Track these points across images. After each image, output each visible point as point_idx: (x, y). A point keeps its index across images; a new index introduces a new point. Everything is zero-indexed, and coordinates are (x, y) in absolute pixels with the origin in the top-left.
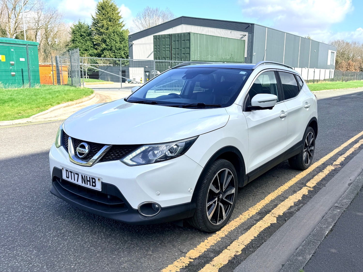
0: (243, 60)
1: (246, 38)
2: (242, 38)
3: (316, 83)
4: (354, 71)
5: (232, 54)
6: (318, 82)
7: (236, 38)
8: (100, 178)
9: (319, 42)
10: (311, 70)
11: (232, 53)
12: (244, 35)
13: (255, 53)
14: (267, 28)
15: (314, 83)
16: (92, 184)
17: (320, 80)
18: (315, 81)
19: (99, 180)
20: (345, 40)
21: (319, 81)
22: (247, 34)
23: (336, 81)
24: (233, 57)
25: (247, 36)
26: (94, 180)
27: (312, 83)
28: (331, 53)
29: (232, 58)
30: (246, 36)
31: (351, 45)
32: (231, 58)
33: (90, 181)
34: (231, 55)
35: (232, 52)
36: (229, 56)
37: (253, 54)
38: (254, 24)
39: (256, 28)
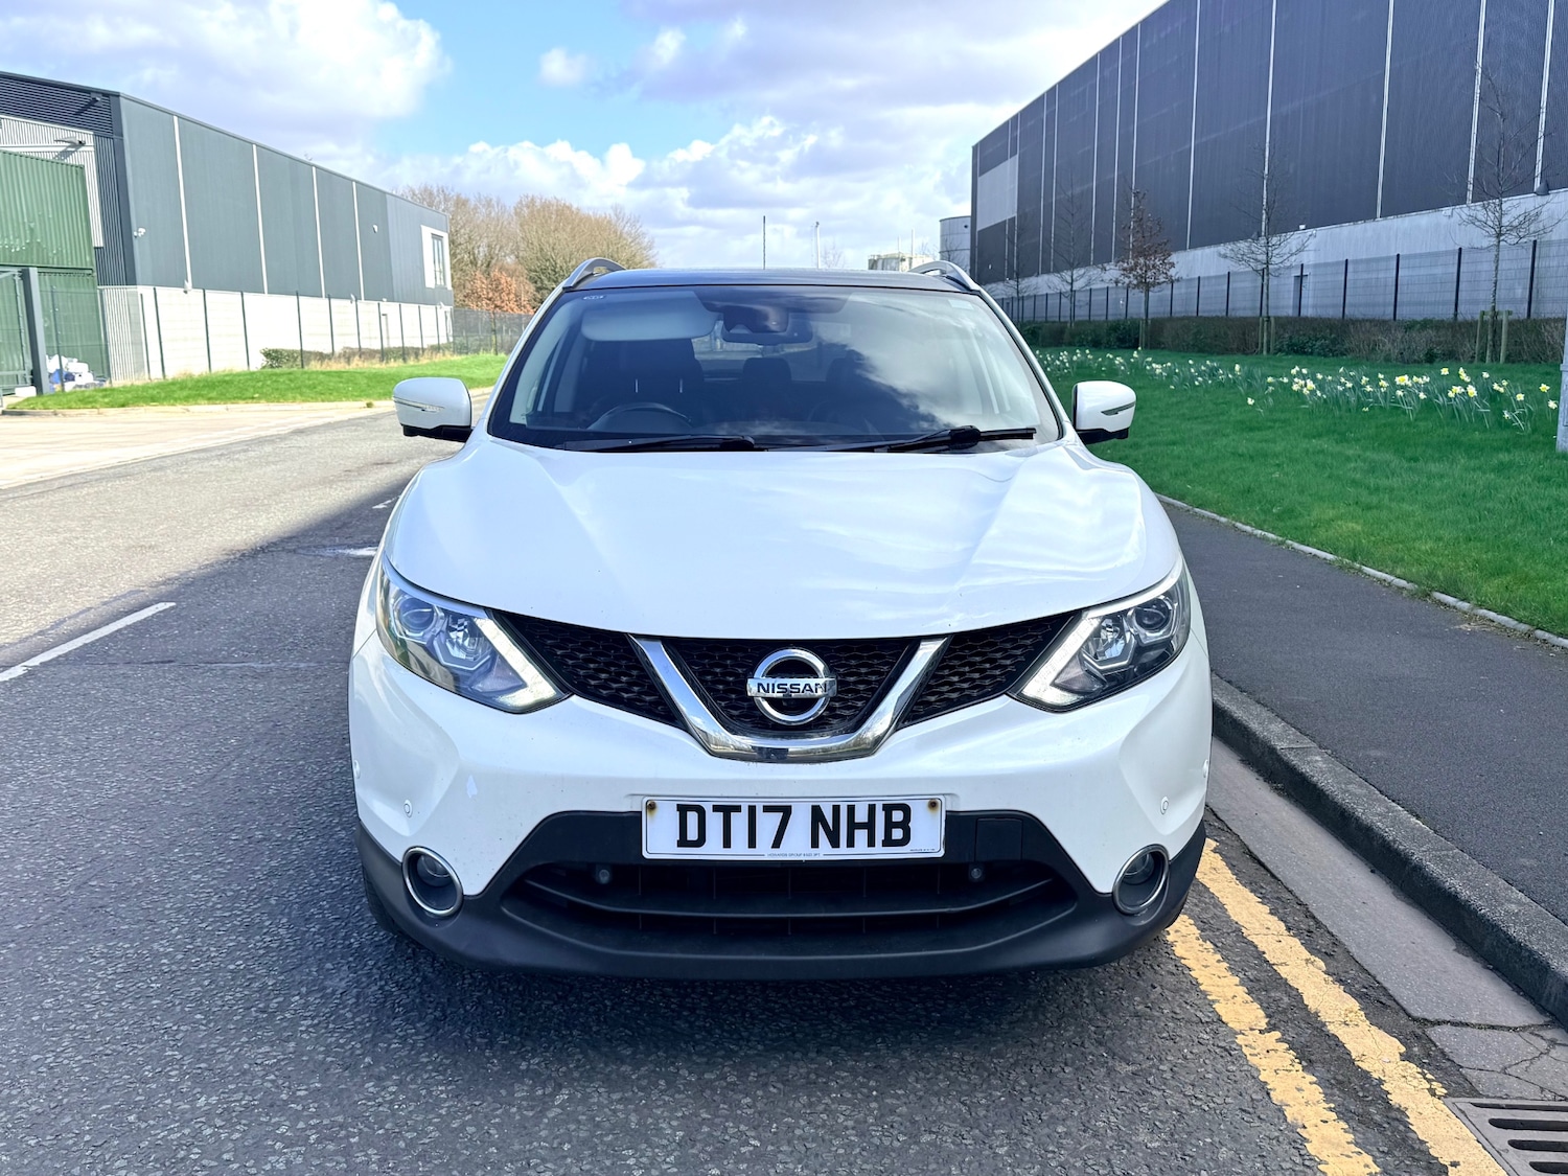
0: (88, 259)
1: (87, 157)
2: (66, 154)
3: (411, 362)
4: (517, 311)
5: (32, 230)
6: (420, 358)
7: (41, 156)
8: (941, 797)
9: (385, 193)
10: (368, 308)
11: (32, 225)
12: (73, 140)
13: (142, 230)
14: (175, 118)
15: (404, 360)
16: (888, 833)
17: (423, 350)
18: (408, 354)
19: (933, 805)
20: (453, 190)
21: (421, 352)
22: (87, 137)
23: (477, 351)
24: (39, 243)
25: (92, 149)
26: (898, 816)
27: (400, 362)
28: (431, 240)
29: (38, 250)
30: (83, 149)
31: (476, 208)
32: (32, 249)
33: (870, 826)
34: (28, 232)
35: (34, 218)
36: (19, 237)
37: (135, 234)
38: (117, 95)
39: (128, 115)
